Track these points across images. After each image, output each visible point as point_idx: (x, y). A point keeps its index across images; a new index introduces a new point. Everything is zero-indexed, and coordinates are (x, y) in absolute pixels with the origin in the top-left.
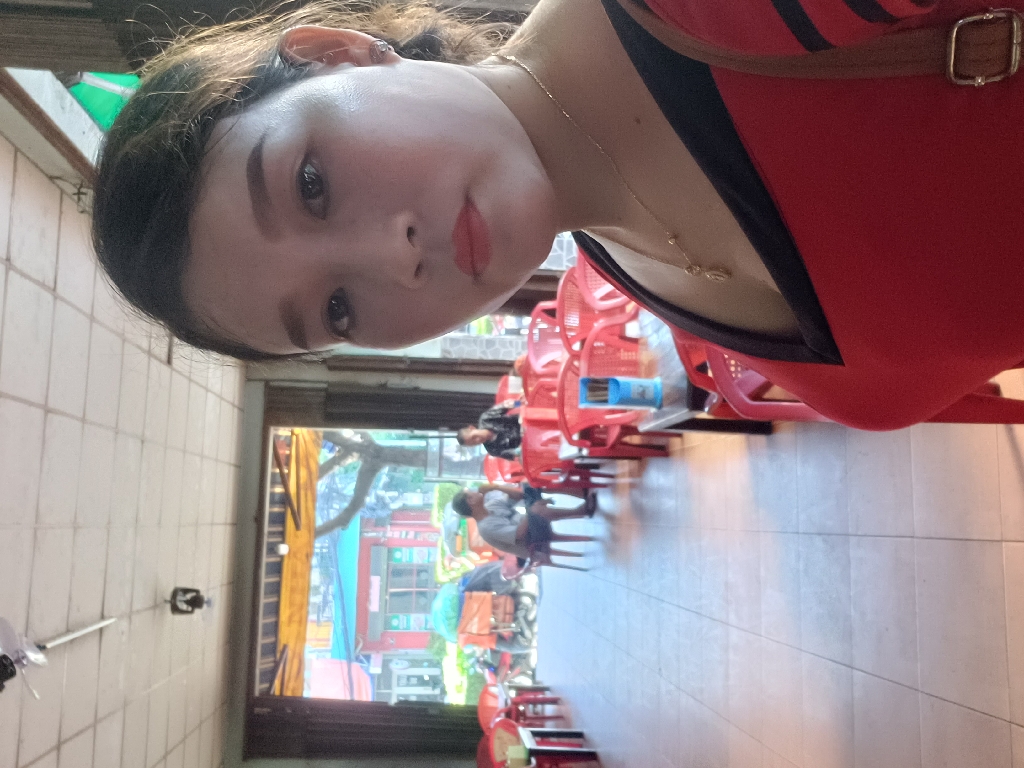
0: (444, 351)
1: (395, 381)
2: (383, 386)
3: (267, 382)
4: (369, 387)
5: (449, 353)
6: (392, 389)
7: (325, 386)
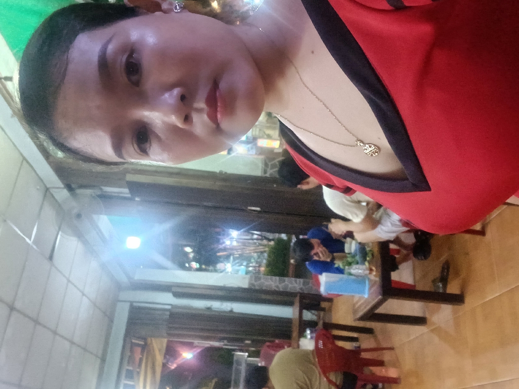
0: (250, 284)
1: (216, 305)
2: (209, 309)
3: (131, 303)
4: (200, 310)
5: (253, 285)
6: (215, 311)
7: (169, 307)
